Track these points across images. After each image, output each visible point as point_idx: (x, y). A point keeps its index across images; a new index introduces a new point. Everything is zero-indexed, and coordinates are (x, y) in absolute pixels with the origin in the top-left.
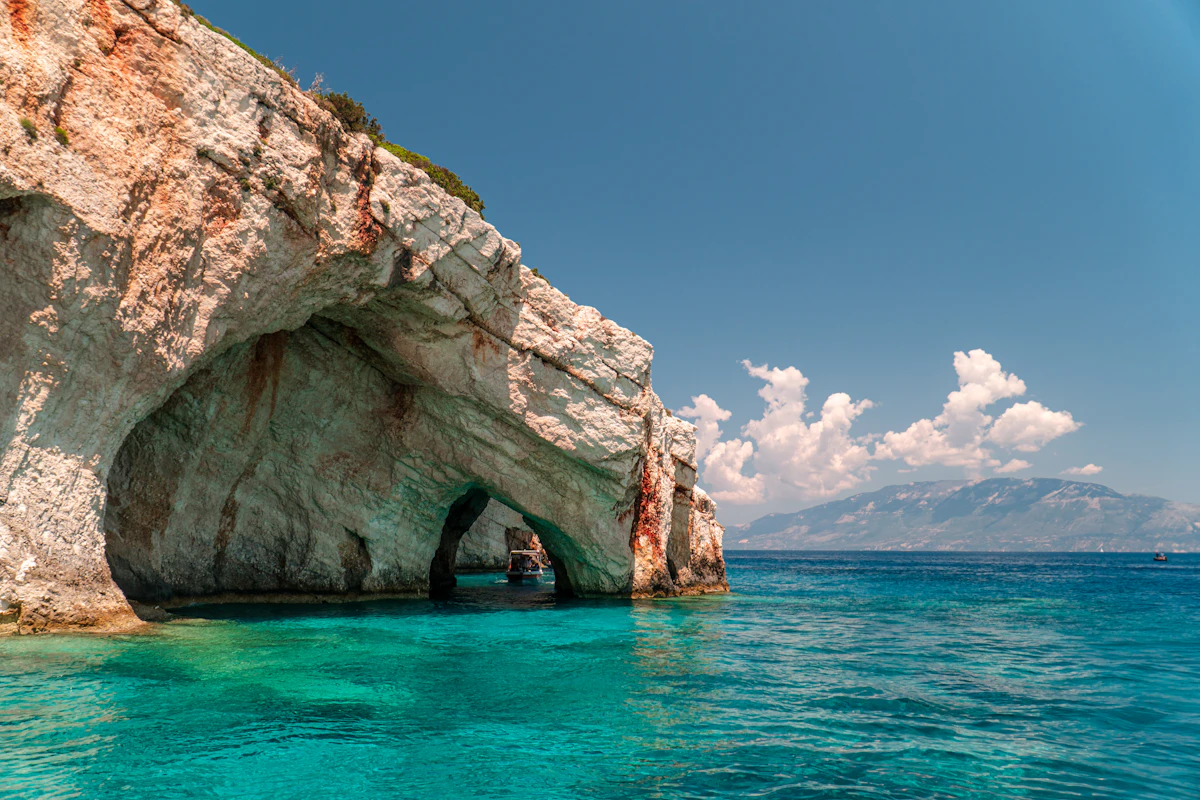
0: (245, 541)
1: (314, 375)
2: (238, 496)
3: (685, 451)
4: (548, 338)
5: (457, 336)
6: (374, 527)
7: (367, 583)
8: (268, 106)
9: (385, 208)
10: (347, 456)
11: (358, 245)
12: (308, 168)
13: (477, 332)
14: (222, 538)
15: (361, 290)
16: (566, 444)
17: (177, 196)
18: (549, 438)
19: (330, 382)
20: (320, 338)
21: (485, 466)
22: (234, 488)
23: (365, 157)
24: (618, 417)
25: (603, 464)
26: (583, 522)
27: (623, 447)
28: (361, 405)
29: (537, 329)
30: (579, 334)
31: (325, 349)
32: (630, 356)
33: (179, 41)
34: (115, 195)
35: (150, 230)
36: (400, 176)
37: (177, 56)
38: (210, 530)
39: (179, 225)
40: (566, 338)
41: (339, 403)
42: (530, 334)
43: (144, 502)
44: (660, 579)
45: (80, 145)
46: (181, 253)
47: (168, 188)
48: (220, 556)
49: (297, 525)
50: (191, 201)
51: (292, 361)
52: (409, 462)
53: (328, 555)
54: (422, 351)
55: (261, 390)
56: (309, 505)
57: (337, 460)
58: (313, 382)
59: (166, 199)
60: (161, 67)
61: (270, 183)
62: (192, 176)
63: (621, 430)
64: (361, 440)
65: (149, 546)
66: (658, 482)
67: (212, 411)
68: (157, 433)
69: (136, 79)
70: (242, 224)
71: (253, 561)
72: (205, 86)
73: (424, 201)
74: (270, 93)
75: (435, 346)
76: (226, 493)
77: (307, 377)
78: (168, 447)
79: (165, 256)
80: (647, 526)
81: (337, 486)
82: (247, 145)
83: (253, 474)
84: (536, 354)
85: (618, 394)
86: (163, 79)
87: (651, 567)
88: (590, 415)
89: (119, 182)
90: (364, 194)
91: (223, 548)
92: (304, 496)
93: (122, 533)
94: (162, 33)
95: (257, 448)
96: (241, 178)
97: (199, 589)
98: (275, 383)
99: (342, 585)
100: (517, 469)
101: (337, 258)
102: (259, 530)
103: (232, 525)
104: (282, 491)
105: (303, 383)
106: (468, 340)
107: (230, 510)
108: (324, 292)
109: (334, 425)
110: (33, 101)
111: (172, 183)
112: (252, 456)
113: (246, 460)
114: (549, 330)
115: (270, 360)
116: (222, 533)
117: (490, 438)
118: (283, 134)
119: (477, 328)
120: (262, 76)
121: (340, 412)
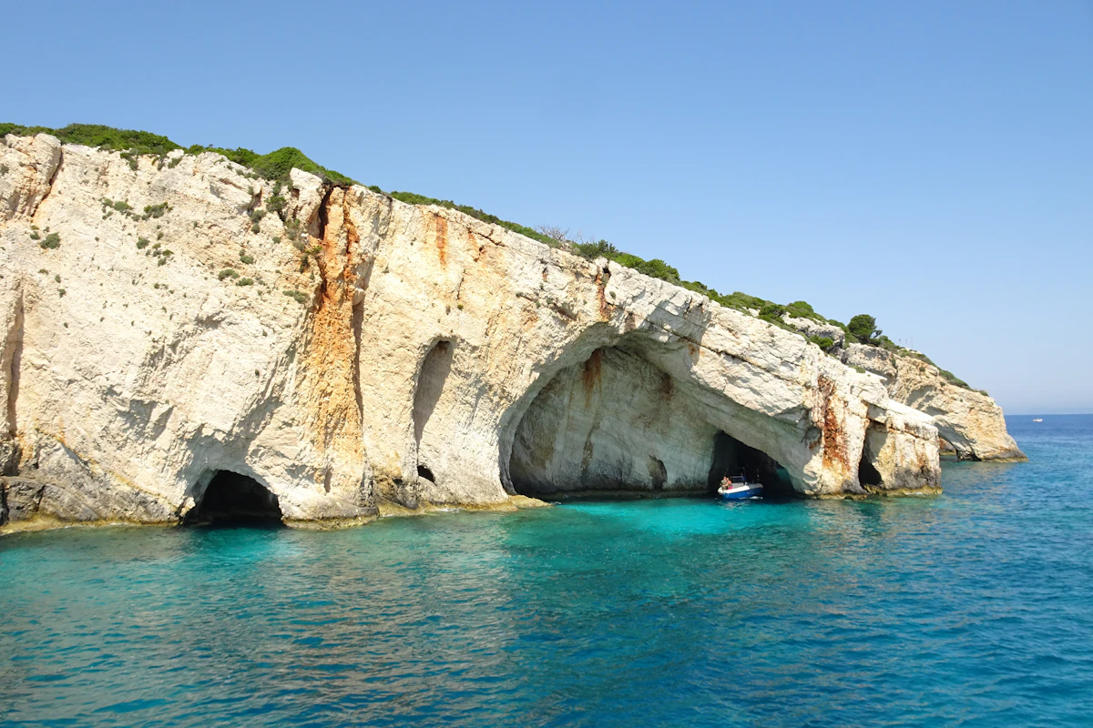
0: (600, 462)
1: (619, 374)
2: (593, 439)
3: (874, 396)
4: (733, 343)
5: (679, 348)
6: (664, 453)
7: (665, 485)
8: (546, 263)
9: (613, 295)
10: (644, 416)
11: (600, 319)
12: (566, 289)
13: (690, 345)
14: (585, 461)
15: (611, 337)
16: (754, 406)
17: (509, 319)
18: (741, 403)
19: (628, 376)
20: (620, 353)
21: (715, 419)
22: (589, 435)
23: (598, 272)
24: (785, 387)
25: (780, 416)
26: (780, 451)
27: (790, 405)
28: (648, 386)
29: (726, 339)
30: (752, 338)
31: (623, 359)
32: (787, 348)
33: (504, 246)
34: (481, 326)
35: (498, 337)
36: (621, 275)
37: (504, 253)
38: (578, 457)
39: (510, 331)
40: (744, 341)
41: (635, 387)
42: (722, 343)
43: (541, 447)
44: (849, 486)
45: (468, 308)
46: (513, 344)
47: (505, 315)
48: (585, 471)
49: (625, 453)
50: (515, 317)
51: (607, 370)
52: (677, 417)
53: (641, 471)
54: (662, 359)
55: (591, 386)
56: (629, 443)
57: (640, 418)
58: (619, 377)
59: (504, 321)
60: (498, 260)
61: (549, 301)
62: (515, 307)
63: (789, 395)
64: (652, 406)
65: (545, 468)
66: (843, 421)
67: (566, 401)
68: (543, 414)
69: (488, 270)
70: (539, 323)
71: (605, 473)
72: (517, 263)
73: (636, 286)
74: (546, 257)
75: (668, 355)
76: (585, 438)
77: (615, 376)
78: (550, 419)
79: (506, 347)
80: (837, 451)
81: (641, 432)
82: (537, 286)
83: (599, 427)
84: (727, 354)
85: (784, 371)
86: (499, 266)
87: (841, 478)
88: (766, 386)
89: (482, 320)
90: (602, 291)
91: (587, 467)
92: (626, 437)
93: (532, 462)
94: (497, 244)
95: (597, 414)
96: (536, 301)
97: (572, 488)
98: (600, 381)
99: (651, 485)
100: (734, 420)
101: (590, 327)
102: (607, 456)
103: (591, 454)
104: (616, 435)
105: (614, 379)
106: (686, 351)
107: (588, 447)
108: (592, 343)
109: (636, 399)
110: (449, 295)
111: (507, 312)
112: (595, 419)
113: (592, 421)
114: (733, 338)
115: (594, 369)
116: (585, 459)
117: (712, 404)
118: (554, 273)
119: (690, 343)
120: (541, 250)
121: (637, 392)
